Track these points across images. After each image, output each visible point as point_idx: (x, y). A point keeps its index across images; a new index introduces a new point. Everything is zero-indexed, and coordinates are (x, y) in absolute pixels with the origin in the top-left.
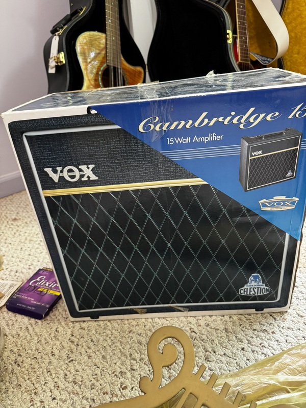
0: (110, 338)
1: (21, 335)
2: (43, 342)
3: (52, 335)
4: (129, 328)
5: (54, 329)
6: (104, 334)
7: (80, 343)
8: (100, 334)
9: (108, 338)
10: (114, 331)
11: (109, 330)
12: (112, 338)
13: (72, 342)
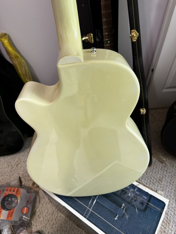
0: (66, 227)
1: (44, 205)
2: (48, 213)
3: (52, 212)
4: (73, 228)
5: (53, 210)
6: (65, 225)
7: (57, 223)
8: (64, 223)
9: (65, 227)
10: (69, 225)
11: (68, 224)
12: (67, 228)
13: (56, 220)
